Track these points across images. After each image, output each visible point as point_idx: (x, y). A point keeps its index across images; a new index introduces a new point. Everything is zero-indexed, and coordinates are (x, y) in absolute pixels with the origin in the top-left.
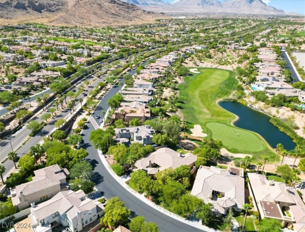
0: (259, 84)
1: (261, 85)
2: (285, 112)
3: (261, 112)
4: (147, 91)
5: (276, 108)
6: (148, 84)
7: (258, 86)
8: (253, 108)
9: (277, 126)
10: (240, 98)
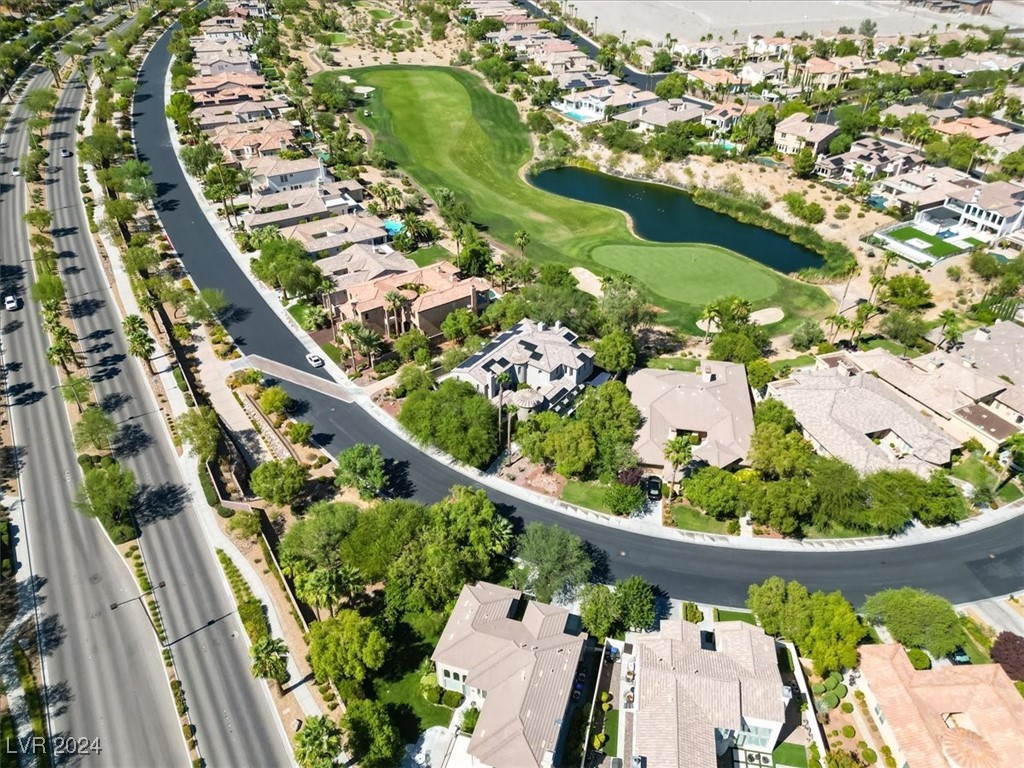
0: (577, 100)
1: (583, 102)
2: (706, 169)
3: (650, 181)
4: (335, 197)
5: (677, 162)
6: (310, 167)
7: (577, 107)
8: (623, 177)
9: (723, 211)
10: (565, 153)
